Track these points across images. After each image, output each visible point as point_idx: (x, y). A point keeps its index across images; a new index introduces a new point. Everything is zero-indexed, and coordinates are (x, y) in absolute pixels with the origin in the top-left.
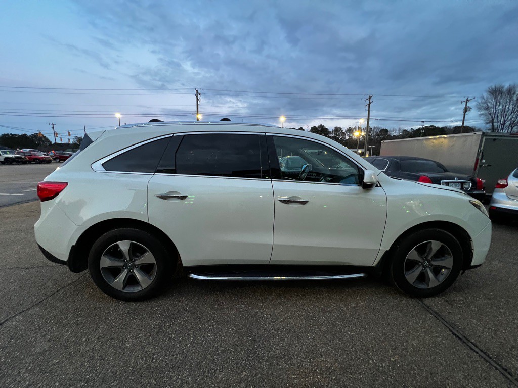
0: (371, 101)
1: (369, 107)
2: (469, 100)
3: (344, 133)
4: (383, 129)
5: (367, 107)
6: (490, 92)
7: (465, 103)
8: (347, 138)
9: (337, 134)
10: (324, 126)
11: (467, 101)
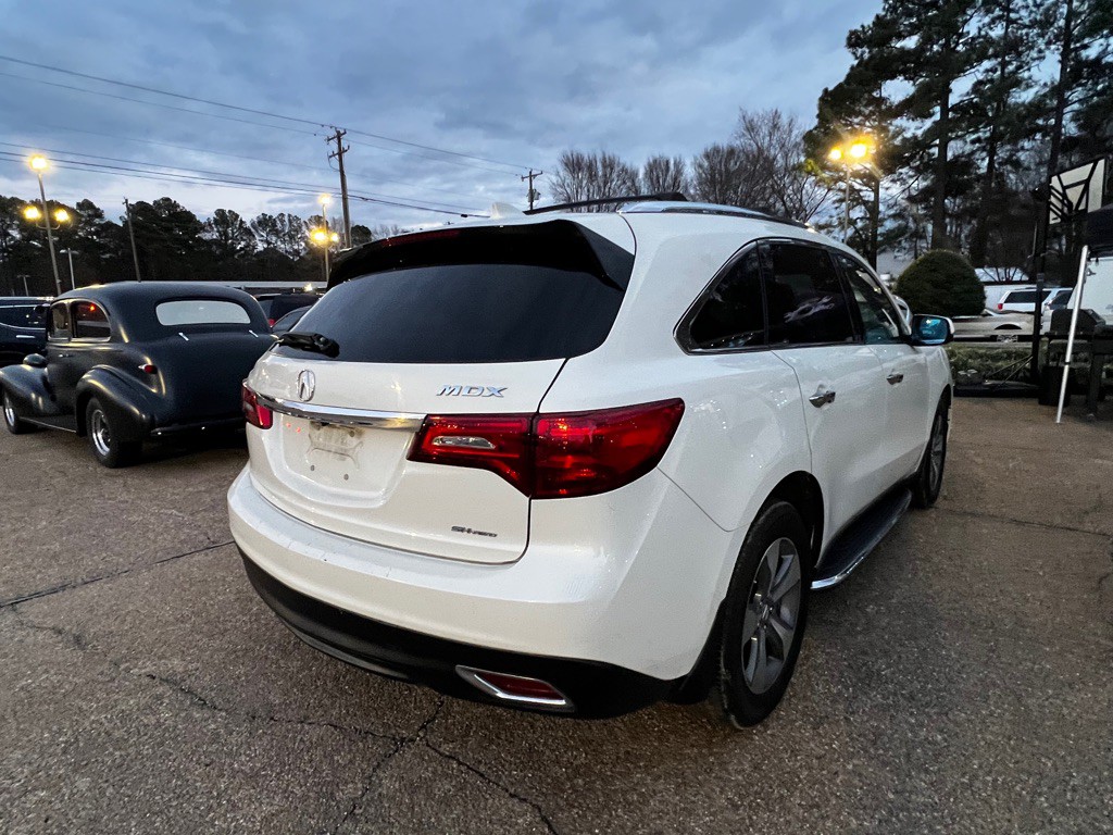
0: (344, 145)
1: (341, 160)
2: (535, 176)
3: (248, 232)
4: (358, 226)
5: (335, 162)
6: (566, 165)
7: (528, 180)
8: (261, 247)
9: (226, 234)
10: (176, 205)
11: (531, 177)
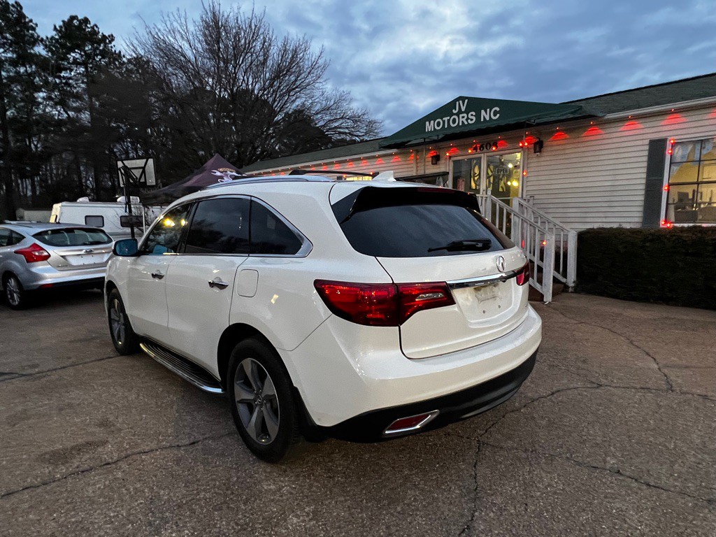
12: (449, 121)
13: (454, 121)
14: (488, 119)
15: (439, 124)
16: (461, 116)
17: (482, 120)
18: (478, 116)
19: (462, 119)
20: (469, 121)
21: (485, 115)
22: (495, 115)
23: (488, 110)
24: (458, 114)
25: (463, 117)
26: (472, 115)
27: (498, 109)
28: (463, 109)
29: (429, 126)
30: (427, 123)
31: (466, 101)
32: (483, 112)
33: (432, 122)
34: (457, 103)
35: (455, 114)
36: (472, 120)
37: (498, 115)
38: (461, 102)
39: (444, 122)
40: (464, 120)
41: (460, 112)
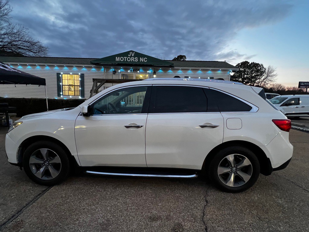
12: (126, 59)
13: (129, 59)
14: (143, 61)
15: (122, 59)
16: (132, 58)
17: (140, 61)
18: (139, 59)
19: (132, 59)
20: (135, 60)
21: (142, 60)
22: (145, 60)
23: (143, 58)
24: (131, 57)
25: (133, 58)
26: (136, 58)
27: (146, 59)
28: (133, 56)
29: (118, 59)
30: (117, 58)
31: (134, 53)
32: (141, 58)
33: (119, 58)
34: (130, 53)
35: (129, 57)
36: (136, 60)
37: (146, 61)
38: (132, 52)
39: (124, 59)
40: (133, 60)
41: (131, 56)
